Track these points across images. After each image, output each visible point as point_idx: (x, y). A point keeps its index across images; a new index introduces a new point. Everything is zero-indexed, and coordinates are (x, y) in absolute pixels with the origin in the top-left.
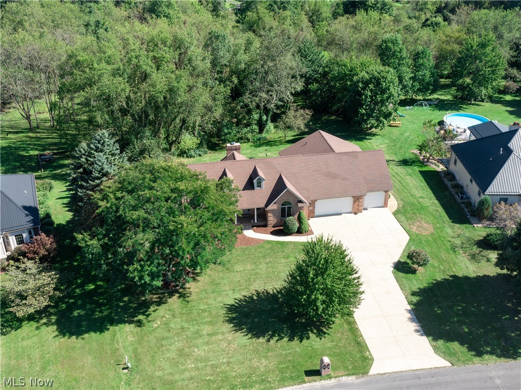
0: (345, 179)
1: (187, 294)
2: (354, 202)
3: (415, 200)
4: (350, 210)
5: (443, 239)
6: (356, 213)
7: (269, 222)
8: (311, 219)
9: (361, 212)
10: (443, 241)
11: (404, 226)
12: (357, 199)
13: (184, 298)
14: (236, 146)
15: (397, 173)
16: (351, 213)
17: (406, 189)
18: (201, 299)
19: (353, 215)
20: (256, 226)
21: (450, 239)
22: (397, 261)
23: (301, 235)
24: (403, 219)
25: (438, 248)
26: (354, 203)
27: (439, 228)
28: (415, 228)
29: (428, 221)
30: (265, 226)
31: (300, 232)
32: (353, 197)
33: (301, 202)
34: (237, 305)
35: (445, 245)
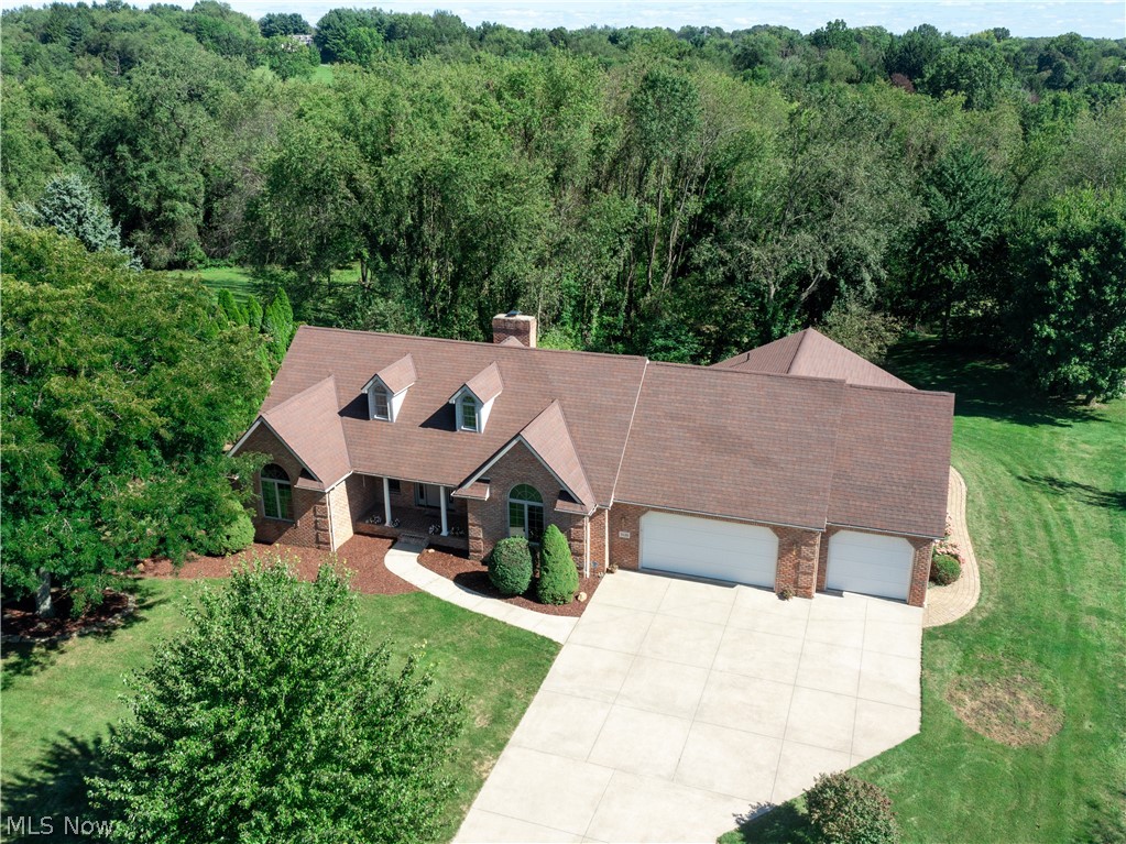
0: (764, 462)
1: (37, 663)
2: (783, 552)
3: (1063, 616)
4: (770, 579)
5: (1068, 784)
6: (783, 596)
7: (473, 544)
8: (619, 572)
9: (808, 596)
10: (1062, 794)
11: (932, 684)
12: (790, 540)
13: (18, 672)
14: (517, 322)
15: (1068, 522)
16: (770, 589)
17: (1059, 572)
18: (49, 692)
19: (773, 596)
20: (438, 548)
21: (1103, 796)
22: (779, 803)
23: (536, 605)
24: (950, 658)
25: (1012, 815)
26: (782, 555)
27: (1080, 737)
28: (969, 704)
29: (1055, 695)
30: (463, 553)
31: (534, 595)
32: (775, 529)
33: (566, 496)
34: (91, 747)
35: (1057, 812)
